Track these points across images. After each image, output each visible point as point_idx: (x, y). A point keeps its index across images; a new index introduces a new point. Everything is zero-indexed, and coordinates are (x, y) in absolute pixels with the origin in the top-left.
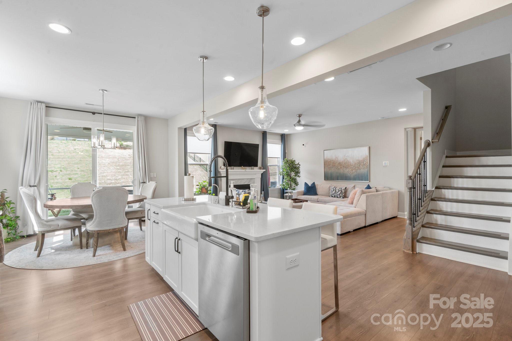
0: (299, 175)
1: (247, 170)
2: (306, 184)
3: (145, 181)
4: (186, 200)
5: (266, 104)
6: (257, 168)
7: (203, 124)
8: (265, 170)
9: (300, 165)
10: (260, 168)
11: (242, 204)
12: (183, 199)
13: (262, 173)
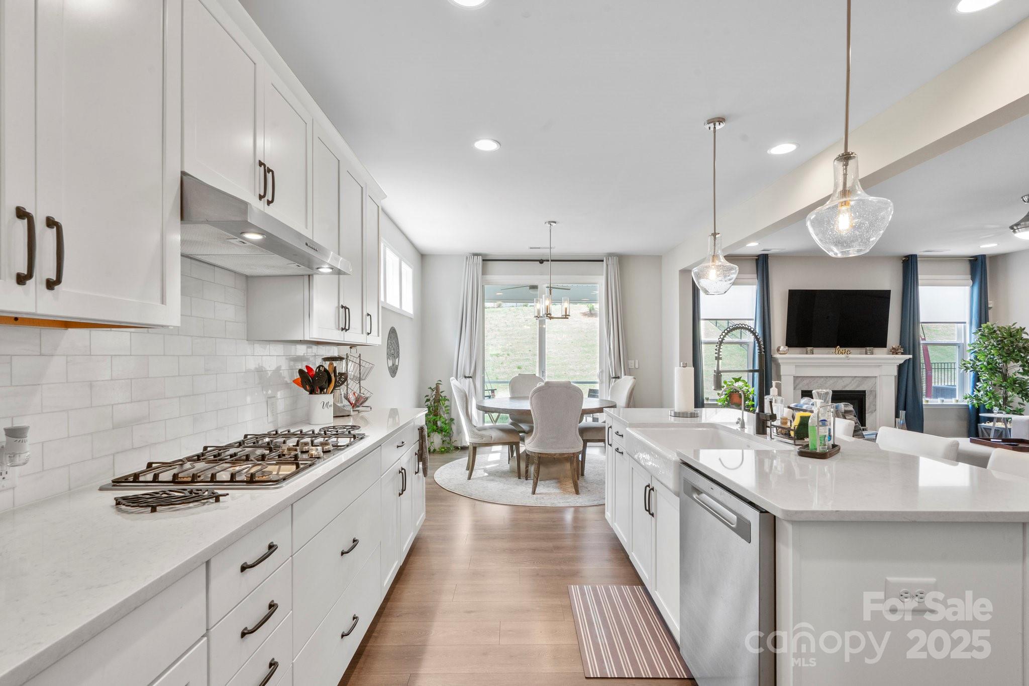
1: (851, 356)
3: (619, 376)
4: (677, 415)
5: (858, 195)
6: (884, 350)
7: (713, 261)
8: (911, 356)
11: (792, 433)
12: (673, 413)
13: (900, 365)
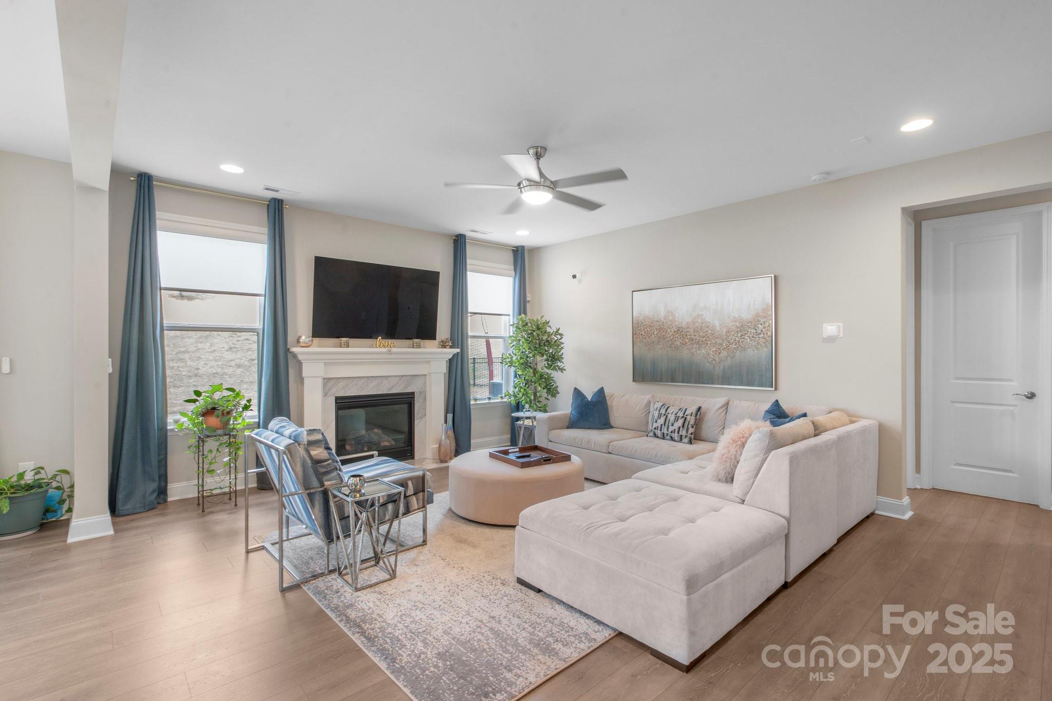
0: (559, 364)
1: (394, 350)
2: (578, 393)
6: (436, 342)
8: (458, 350)
9: (561, 335)
10: (443, 345)
13: (450, 360)
